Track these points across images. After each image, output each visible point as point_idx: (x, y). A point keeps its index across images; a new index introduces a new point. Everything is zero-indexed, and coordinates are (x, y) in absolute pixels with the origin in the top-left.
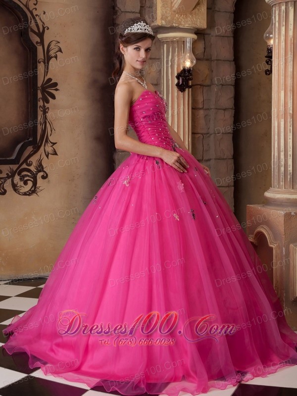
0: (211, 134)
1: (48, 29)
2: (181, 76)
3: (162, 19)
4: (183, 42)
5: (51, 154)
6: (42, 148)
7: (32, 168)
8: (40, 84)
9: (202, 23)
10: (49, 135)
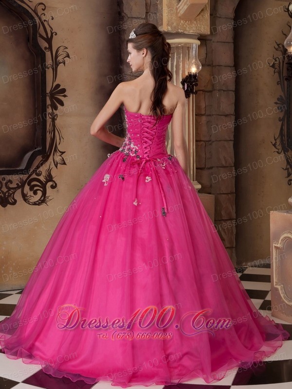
0: (213, 142)
1: (56, 34)
2: (186, 82)
3: (168, 25)
4: (188, 48)
5: (60, 164)
6: (51, 157)
7: (42, 178)
8: (48, 90)
9: (205, 29)
10: (58, 144)
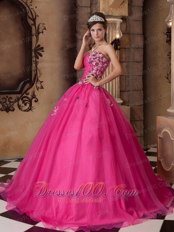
1: (38, 16)
5: (40, 88)
6: (35, 84)
7: (29, 96)
8: (33, 48)
10: (39, 77)
